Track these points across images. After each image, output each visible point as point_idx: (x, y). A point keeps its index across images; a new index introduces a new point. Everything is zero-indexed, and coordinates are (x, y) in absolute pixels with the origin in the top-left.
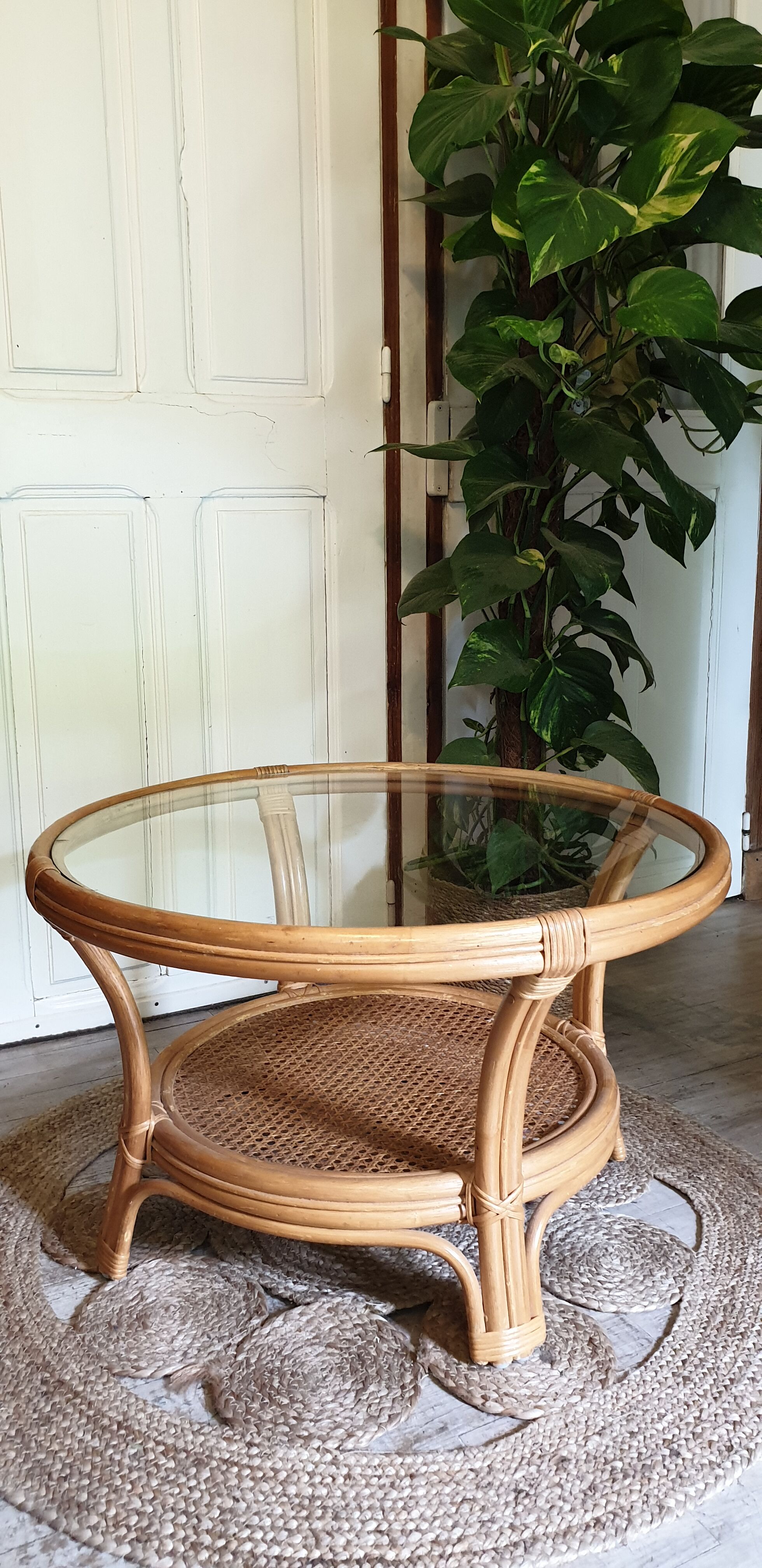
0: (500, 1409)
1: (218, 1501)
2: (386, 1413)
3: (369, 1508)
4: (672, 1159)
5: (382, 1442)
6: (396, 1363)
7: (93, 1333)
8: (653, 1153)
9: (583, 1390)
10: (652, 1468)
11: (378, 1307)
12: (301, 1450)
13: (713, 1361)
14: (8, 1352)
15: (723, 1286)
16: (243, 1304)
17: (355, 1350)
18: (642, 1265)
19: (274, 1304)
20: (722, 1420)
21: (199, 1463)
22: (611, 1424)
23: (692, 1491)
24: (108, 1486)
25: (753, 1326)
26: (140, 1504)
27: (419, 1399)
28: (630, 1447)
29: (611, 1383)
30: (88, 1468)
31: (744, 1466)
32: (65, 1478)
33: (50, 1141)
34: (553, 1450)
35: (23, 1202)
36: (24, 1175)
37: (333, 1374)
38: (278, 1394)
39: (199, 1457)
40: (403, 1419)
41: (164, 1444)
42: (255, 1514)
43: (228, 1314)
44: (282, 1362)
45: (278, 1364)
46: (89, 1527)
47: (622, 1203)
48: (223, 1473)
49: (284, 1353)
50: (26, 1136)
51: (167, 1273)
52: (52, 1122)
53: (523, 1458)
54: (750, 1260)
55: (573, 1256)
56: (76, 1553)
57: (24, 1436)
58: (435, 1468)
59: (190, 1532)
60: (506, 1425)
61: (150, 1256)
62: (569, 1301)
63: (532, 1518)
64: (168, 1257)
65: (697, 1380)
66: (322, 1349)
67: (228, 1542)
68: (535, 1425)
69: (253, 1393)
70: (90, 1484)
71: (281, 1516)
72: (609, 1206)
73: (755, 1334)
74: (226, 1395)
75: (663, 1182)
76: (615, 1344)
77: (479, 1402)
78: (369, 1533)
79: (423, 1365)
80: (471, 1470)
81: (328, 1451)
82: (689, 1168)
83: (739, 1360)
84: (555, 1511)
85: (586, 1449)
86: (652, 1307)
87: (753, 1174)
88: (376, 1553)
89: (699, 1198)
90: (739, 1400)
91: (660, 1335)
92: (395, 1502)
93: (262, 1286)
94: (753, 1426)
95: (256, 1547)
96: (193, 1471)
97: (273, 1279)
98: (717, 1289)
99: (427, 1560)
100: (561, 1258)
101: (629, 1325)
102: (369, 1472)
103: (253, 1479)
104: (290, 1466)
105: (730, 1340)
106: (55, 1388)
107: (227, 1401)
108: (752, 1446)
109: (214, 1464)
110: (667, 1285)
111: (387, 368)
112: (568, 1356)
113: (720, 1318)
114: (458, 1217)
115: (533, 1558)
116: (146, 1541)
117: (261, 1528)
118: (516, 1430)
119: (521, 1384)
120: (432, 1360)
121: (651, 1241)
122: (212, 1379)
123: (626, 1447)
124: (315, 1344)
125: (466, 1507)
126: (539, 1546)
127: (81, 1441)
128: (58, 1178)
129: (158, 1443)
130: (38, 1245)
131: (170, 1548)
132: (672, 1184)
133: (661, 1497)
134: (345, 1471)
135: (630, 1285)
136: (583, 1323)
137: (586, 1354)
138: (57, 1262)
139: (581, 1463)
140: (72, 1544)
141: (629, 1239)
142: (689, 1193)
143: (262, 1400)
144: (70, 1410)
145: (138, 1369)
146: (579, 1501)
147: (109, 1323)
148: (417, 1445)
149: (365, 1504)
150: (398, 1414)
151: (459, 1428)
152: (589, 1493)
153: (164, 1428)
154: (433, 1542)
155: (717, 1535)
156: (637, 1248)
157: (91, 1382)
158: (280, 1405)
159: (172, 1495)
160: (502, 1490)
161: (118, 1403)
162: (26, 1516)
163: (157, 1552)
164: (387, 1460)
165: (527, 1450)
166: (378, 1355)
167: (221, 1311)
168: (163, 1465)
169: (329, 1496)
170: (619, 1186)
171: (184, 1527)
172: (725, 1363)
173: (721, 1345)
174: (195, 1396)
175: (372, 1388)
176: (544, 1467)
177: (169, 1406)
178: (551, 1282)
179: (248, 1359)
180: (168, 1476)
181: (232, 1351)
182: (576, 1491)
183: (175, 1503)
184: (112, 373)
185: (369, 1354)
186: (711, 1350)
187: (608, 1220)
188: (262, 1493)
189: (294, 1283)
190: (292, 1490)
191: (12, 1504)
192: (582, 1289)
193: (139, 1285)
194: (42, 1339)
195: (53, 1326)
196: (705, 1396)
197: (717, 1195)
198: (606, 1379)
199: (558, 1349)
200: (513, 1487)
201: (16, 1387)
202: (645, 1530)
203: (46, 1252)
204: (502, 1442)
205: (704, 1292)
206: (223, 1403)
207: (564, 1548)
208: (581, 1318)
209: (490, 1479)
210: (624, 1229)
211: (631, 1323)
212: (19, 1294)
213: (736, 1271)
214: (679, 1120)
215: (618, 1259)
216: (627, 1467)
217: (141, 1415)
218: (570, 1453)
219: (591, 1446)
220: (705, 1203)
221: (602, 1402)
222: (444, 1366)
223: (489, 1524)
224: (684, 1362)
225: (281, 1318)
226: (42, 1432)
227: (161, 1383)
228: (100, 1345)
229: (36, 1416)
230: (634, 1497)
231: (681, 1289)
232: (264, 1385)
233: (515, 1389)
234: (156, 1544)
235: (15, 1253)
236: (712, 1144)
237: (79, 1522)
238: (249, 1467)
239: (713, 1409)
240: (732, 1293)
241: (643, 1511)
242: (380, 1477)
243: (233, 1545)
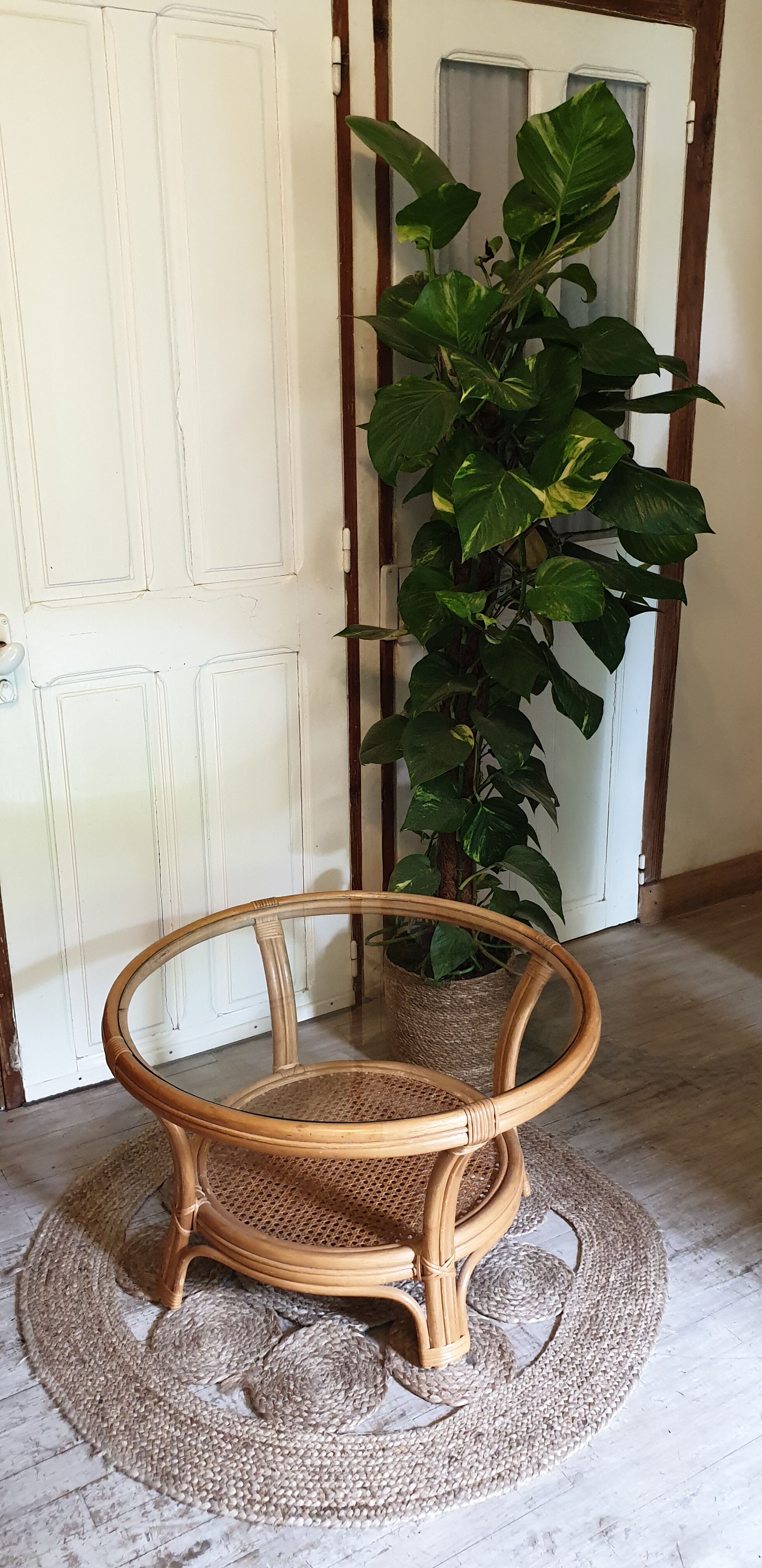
0: (440, 1400)
1: (262, 1471)
2: (366, 1406)
3: (357, 1472)
4: (564, 1192)
5: (364, 1426)
6: (371, 1368)
7: (164, 1351)
8: (551, 1188)
9: (493, 1384)
10: (535, 1438)
11: (357, 1327)
12: (312, 1434)
13: (580, 1359)
14: (108, 1368)
15: (592, 1300)
16: (264, 1325)
17: (343, 1360)
18: (538, 1285)
19: (285, 1324)
20: (581, 1402)
21: (246, 1446)
22: (511, 1408)
23: (559, 1453)
24: (190, 1463)
25: (609, 1331)
26: (213, 1475)
27: (387, 1394)
28: (522, 1423)
29: (512, 1378)
30: (176, 1452)
31: (593, 1434)
32: (162, 1459)
33: (107, 1189)
34: (473, 1428)
35: (96, 1245)
36: (93, 1221)
37: (329, 1377)
38: (294, 1394)
39: (247, 1441)
40: (376, 1410)
41: (223, 1433)
42: (286, 1479)
43: (255, 1334)
44: (295, 1370)
45: (292, 1372)
46: (182, 1492)
47: (527, 1233)
48: (263, 1452)
49: (296, 1363)
50: (88, 1185)
51: (209, 1302)
52: (106, 1171)
53: (454, 1434)
54: (612, 1279)
55: (490, 1279)
56: (176, 1508)
57: (130, 1430)
58: (398, 1443)
59: (247, 1492)
60: (443, 1411)
61: (195, 1288)
62: (487, 1316)
63: (459, 1475)
64: (208, 1289)
65: (569, 1374)
66: (321, 1359)
67: (271, 1499)
68: (461, 1411)
69: (278, 1394)
70: (178, 1462)
71: (303, 1480)
72: (517, 1235)
73: (610, 1337)
74: (260, 1397)
75: (556, 1212)
76: (516, 1348)
77: (426, 1395)
78: (358, 1489)
79: (388, 1369)
80: (421, 1444)
81: (329, 1434)
82: (576, 1200)
83: (597, 1358)
84: (473, 1470)
85: (494, 1426)
86: (543, 1319)
87: (621, 1204)
88: (363, 1502)
89: (581, 1227)
90: (594, 1388)
91: (547, 1339)
92: (373, 1468)
93: (276, 1311)
94: (601, 1406)
95: (289, 1501)
96: (244, 1451)
97: (283, 1305)
98: (589, 1302)
99: (395, 1505)
100: (482, 1281)
101: (527, 1333)
102: (356, 1448)
103: (282, 1455)
104: (305, 1445)
105: (592, 1342)
106: (145, 1394)
107: (261, 1400)
108: (599, 1420)
109: (257, 1445)
110: (553, 1300)
111: (347, 545)
112: (485, 1359)
113: (587, 1326)
114: (412, 1276)
115: (459, 1502)
116: (220, 1500)
117: (291, 1488)
118: (449, 1415)
119: (454, 1381)
120: (395, 1366)
121: (545, 1265)
122: (250, 1385)
123: (520, 1424)
124: (316, 1356)
125: (418, 1469)
126: (463, 1493)
127: (168, 1432)
128: (119, 1222)
129: (219, 1432)
130: (114, 1281)
131: (235, 1503)
132: (563, 1215)
133: (540, 1458)
134: (341, 1448)
135: (529, 1302)
136: (495, 1333)
137: (497, 1357)
138: (130, 1294)
139: (491, 1436)
140: (173, 1503)
141: (530, 1263)
142: (574, 1223)
143: (284, 1399)
144: (158, 1410)
145: (199, 1379)
146: (488, 1463)
147: (174, 1343)
148: (386, 1427)
149: (355, 1470)
150: (374, 1406)
151: (413, 1414)
152: (495, 1456)
153: (221, 1421)
154: (398, 1493)
155: (572, 1481)
156: (535, 1271)
157: (168, 1389)
158: (296, 1402)
159: (232, 1468)
160: (441, 1457)
161: (189, 1404)
162: (141, 1485)
163: (227, 1506)
164: (367, 1439)
165: (456, 1429)
166: (359, 1363)
167: (249, 1331)
168: (224, 1447)
169: (332, 1465)
170: (525, 1218)
171: (242, 1489)
172: (588, 1360)
173: (586, 1346)
174: (239, 1396)
175: (356, 1388)
176: (467, 1439)
177: (222, 1405)
178: (475, 1301)
179: (271, 1369)
180: (228, 1455)
181: (260, 1363)
182: (487, 1455)
183: (234, 1474)
184: (127, 578)
185: (352, 1362)
186: (579, 1351)
187: (516, 1248)
188: (289, 1464)
189: (298, 1307)
190: (308, 1462)
191: (131, 1477)
192: (496, 1306)
193: (190, 1312)
194: (129, 1357)
195: (135, 1347)
196: (572, 1386)
197: (594, 1224)
198: (509, 1375)
199: (478, 1354)
200: (447, 1454)
201: (119, 1394)
202: (529, 1479)
203: (121, 1286)
204: (441, 1423)
205: (578, 1306)
206: (258, 1402)
207: (478, 1494)
208: (494, 1329)
209: (433, 1449)
210: (527, 1255)
211: (528, 1331)
212: (108, 1321)
213: (602, 1288)
214: (571, 1156)
215: (522, 1281)
216: (519, 1438)
217: (205, 1413)
218: (484, 1429)
219: (497, 1423)
220: (585, 1231)
221: (505, 1393)
222: (402, 1370)
223: (433, 1480)
224: (561, 1360)
225: (292, 1337)
226: (142, 1427)
227: (214, 1388)
228: (170, 1360)
229: (136, 1415)
230: (523, 1458)
231: (563, 1304)
232: (284, 1388)
233: (449, 1384)
234: (226, 1501)
235: (99, 1288)
236: (594, 1178)
237: (176, 1488)
238: (279, 1447)
239: (577, 1395)
240: (598, 1306)
241: (528, 1467)
242: (363, 1451)
243: (274, 1500)
